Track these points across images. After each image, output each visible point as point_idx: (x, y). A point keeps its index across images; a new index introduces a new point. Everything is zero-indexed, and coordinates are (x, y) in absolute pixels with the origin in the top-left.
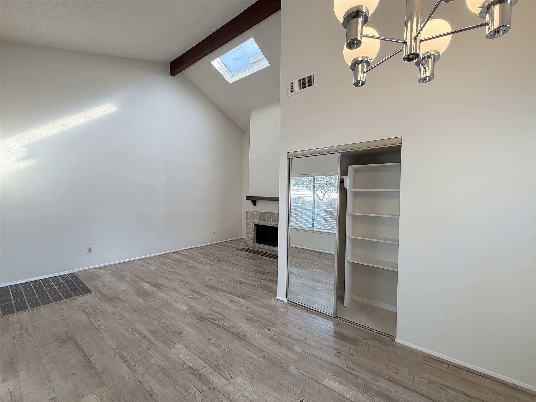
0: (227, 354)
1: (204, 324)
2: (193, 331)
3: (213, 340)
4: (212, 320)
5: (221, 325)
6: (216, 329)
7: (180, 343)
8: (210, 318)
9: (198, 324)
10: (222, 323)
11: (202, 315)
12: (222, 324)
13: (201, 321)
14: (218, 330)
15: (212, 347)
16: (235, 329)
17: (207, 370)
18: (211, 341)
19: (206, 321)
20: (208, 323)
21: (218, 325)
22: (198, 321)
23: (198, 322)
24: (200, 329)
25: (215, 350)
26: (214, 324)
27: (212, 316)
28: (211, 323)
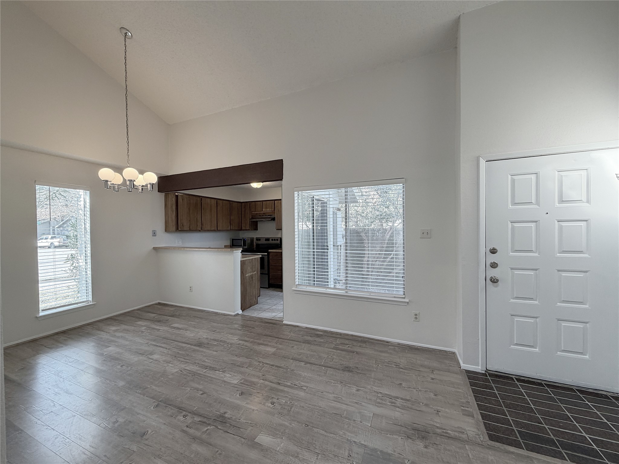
0: (183, 384)
1: (216, 411)
2: (228, 399)
3: (200, 393)
4: (205, 420)
5: (189, 414)
6: (197, 407)
7: (236, 384)
8: (209, 424)
9: (225, 410)
10: (189, 420)
11: (223, 427)
12: (189, 417)
13: (223, 416)
14: (195, 407)
15: (201, 387)
16: (169, 413)
17: (202, 371)
18: (202, 392)
19: (214, 418)
20: (211, 415)
21: (194, 413)
22: (226, 415)
23: (225, 413)
24: (219, 403)
25: (197, 386)
26: (200, 414)
27: (206, 429)
28: (205, 416)
